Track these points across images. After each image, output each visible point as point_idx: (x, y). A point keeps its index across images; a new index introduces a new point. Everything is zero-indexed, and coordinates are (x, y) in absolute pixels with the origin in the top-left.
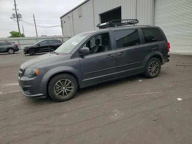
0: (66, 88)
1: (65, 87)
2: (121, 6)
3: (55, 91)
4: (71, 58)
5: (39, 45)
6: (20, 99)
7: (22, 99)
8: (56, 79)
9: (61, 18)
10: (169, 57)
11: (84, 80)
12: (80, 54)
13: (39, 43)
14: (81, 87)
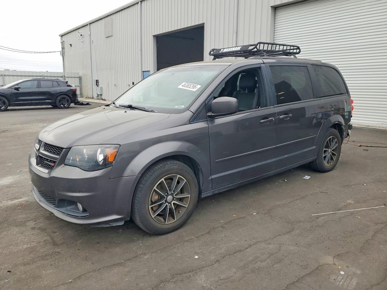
0: (174, 198)
1: (172, 194)
2: (204, 24)
3: (150, 207)
4: (192, 121)
5: (17, 89)
6: (33, 228)
7: (39, 229)
8: (157, 173)
9: (62, 36)
10: (350, 129)
11: (213, 177)
12: (209, 114)
13: (17, 84)
14: (204, 195)
